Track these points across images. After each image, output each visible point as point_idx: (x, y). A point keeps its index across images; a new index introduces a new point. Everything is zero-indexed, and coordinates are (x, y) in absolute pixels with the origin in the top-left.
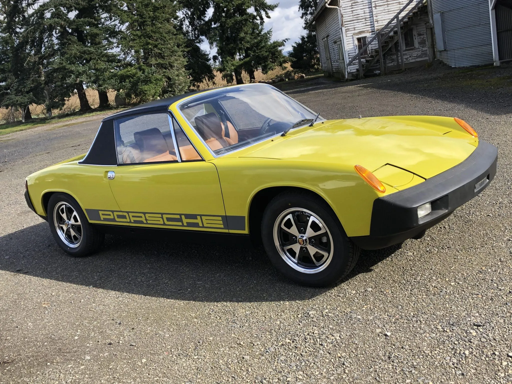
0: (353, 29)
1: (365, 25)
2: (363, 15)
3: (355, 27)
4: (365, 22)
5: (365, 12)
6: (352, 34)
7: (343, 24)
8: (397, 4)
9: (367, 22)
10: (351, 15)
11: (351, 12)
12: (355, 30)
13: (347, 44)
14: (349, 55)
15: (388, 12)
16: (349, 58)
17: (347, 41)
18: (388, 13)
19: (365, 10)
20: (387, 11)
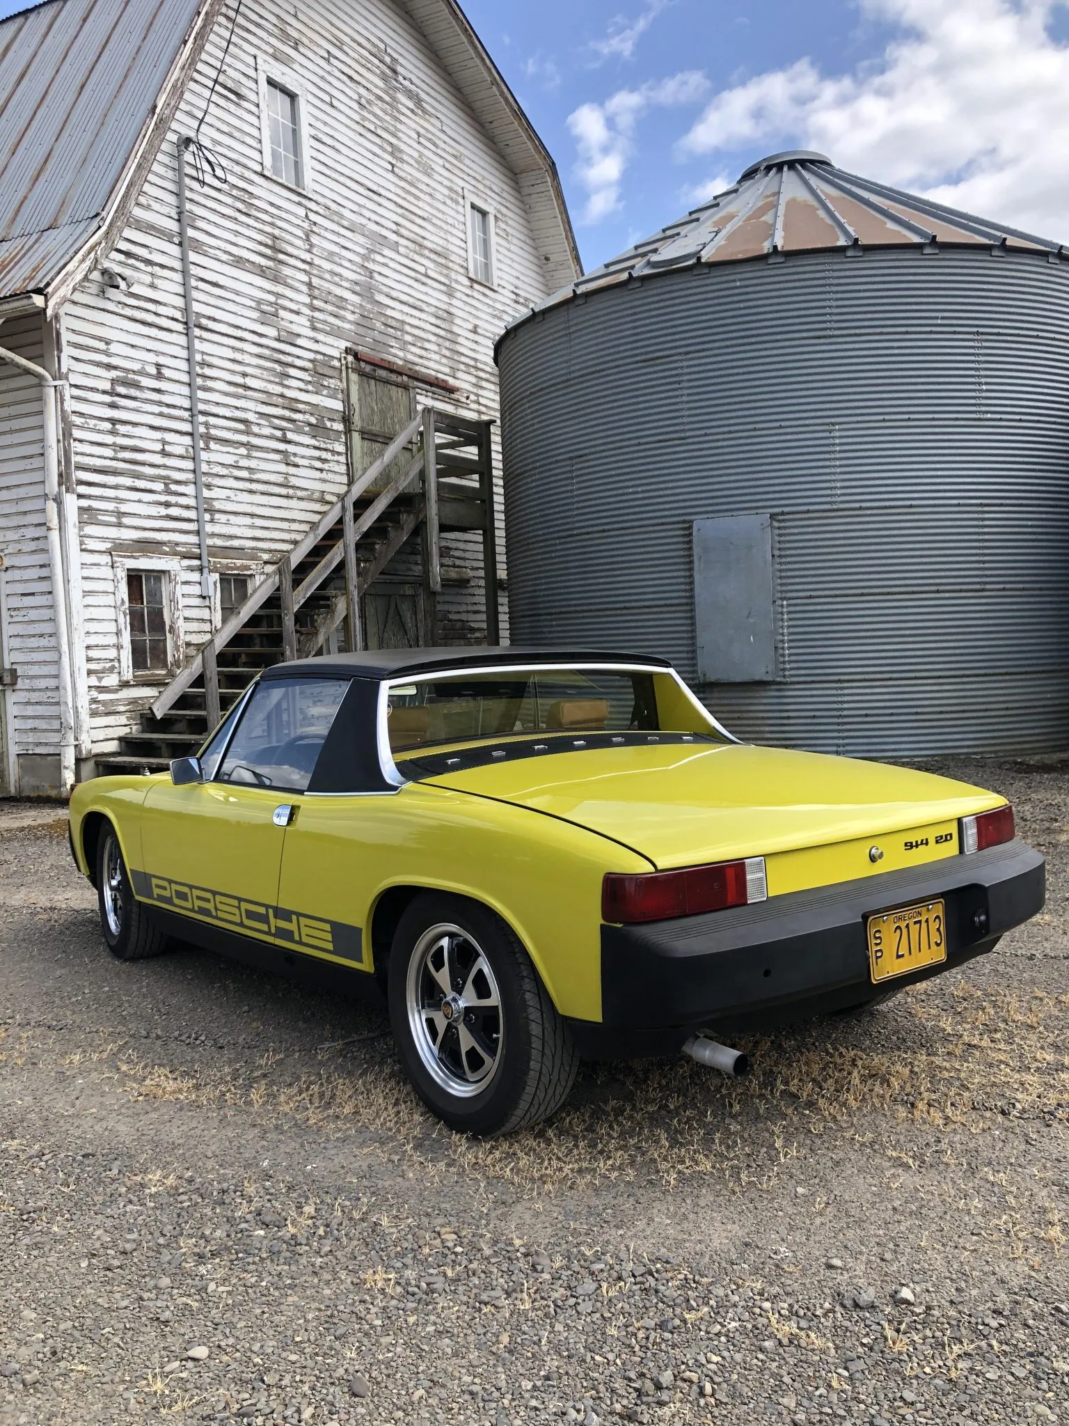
0: (114, 520)
1: (163, 511)
2: (157, 459)
3: (124, 508)
4: (163, 498)
5: (168, 448)
6: (109, 545)
7: (69, 475)
8: (277, 457)
9: (173, 499)
10: (109, 439)
11: (108, 426)
12: (119, 525)
13: (87, 593)
14: (94, 654)
15: (251, 481)
16: (90, 672)
17: (86, 573)
18: (247, 485)
19: (170, 437)
20: (245, 474)
